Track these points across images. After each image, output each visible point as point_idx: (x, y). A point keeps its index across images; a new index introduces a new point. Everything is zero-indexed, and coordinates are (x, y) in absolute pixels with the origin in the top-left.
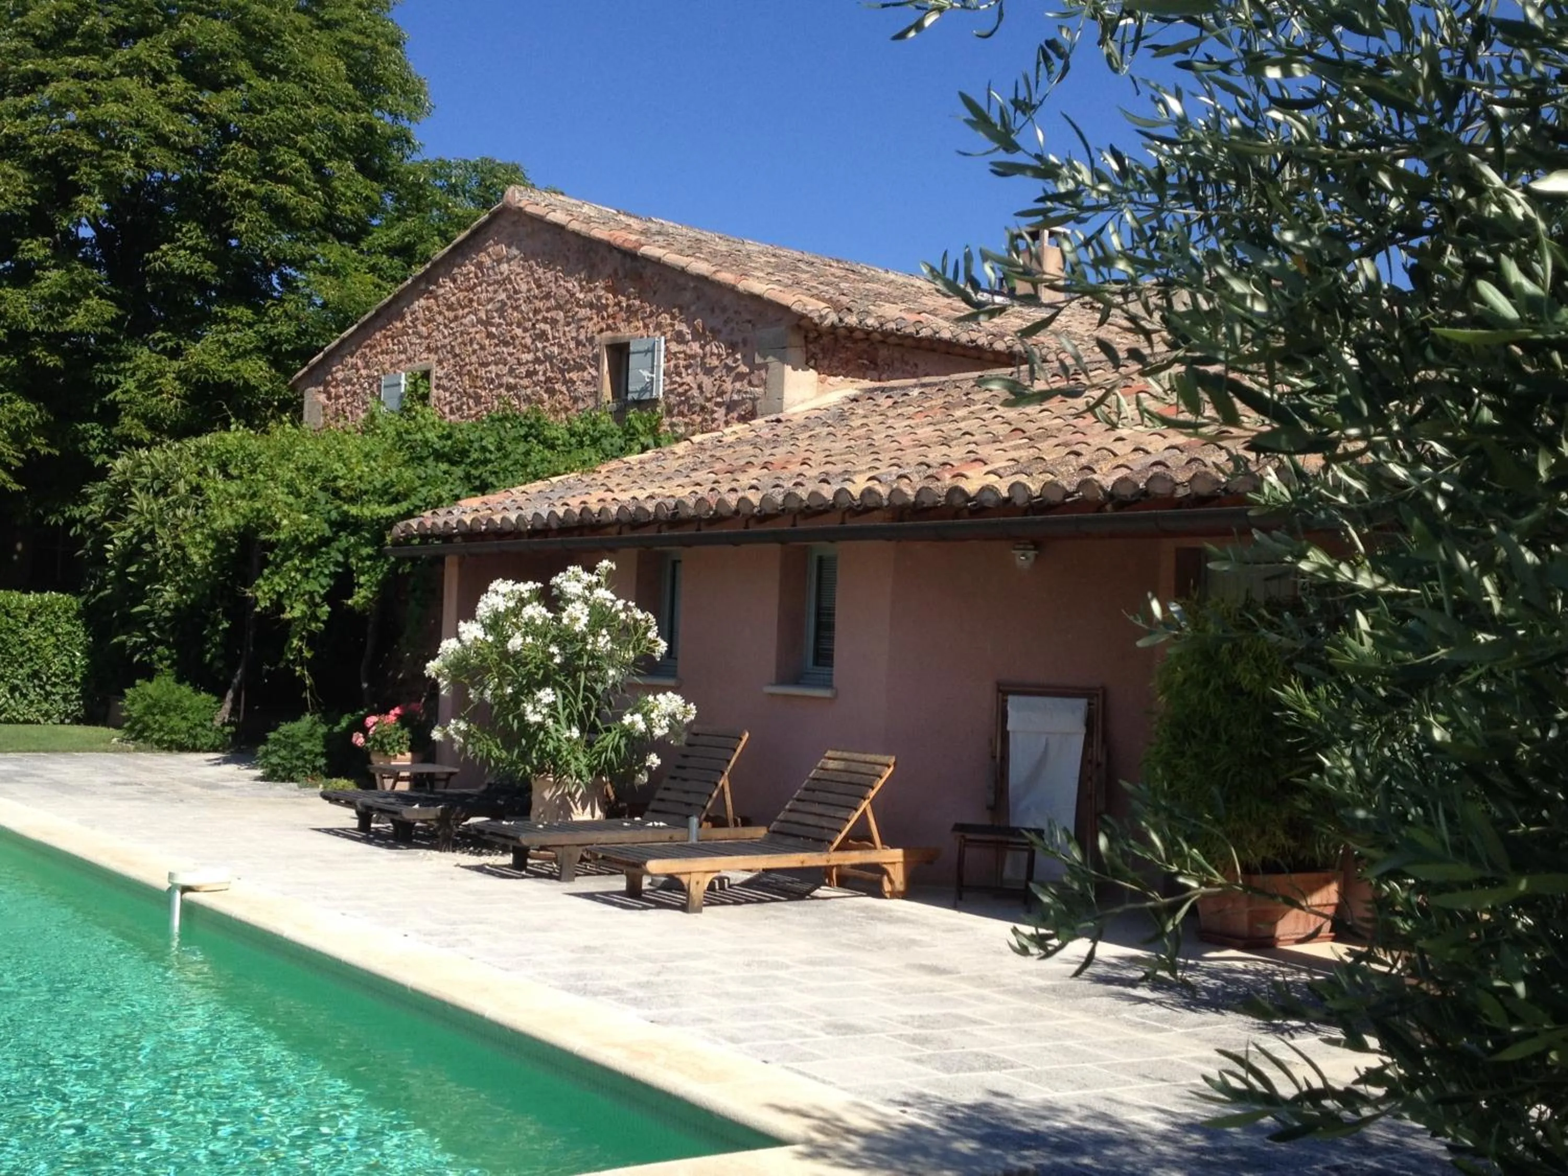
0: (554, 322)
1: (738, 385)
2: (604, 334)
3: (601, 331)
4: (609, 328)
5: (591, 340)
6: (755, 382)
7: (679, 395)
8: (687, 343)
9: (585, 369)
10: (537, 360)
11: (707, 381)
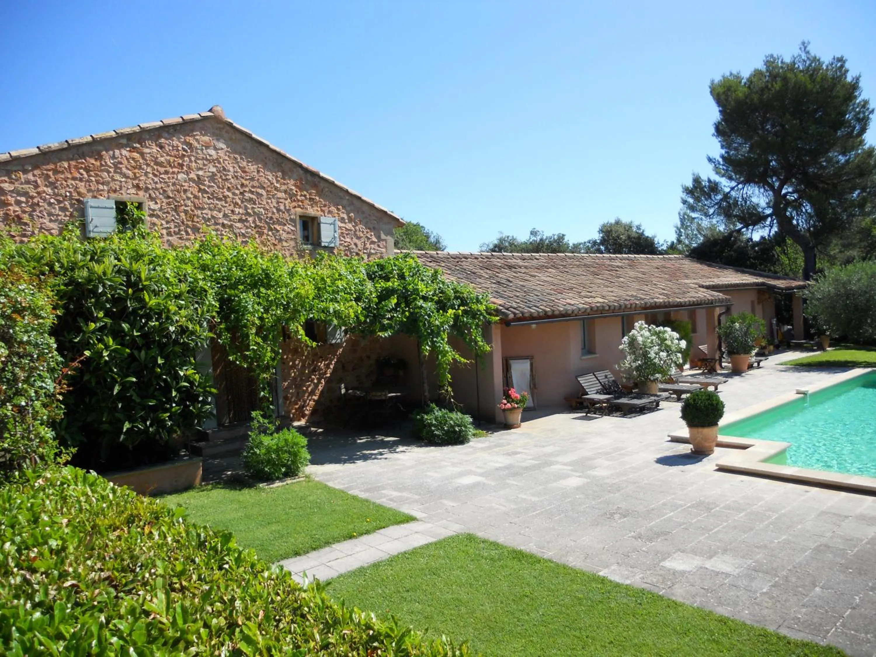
0: (260, 195)
1: (372, 246)
2: (297, 209)
3: (295, 207)
4: (299, 206)
5: (288, 211)
6: (381, 246)
7: (345, 246)
8: (345, 223)
9: (285, 225)
10: (248, 214)
11: (359, 243)
